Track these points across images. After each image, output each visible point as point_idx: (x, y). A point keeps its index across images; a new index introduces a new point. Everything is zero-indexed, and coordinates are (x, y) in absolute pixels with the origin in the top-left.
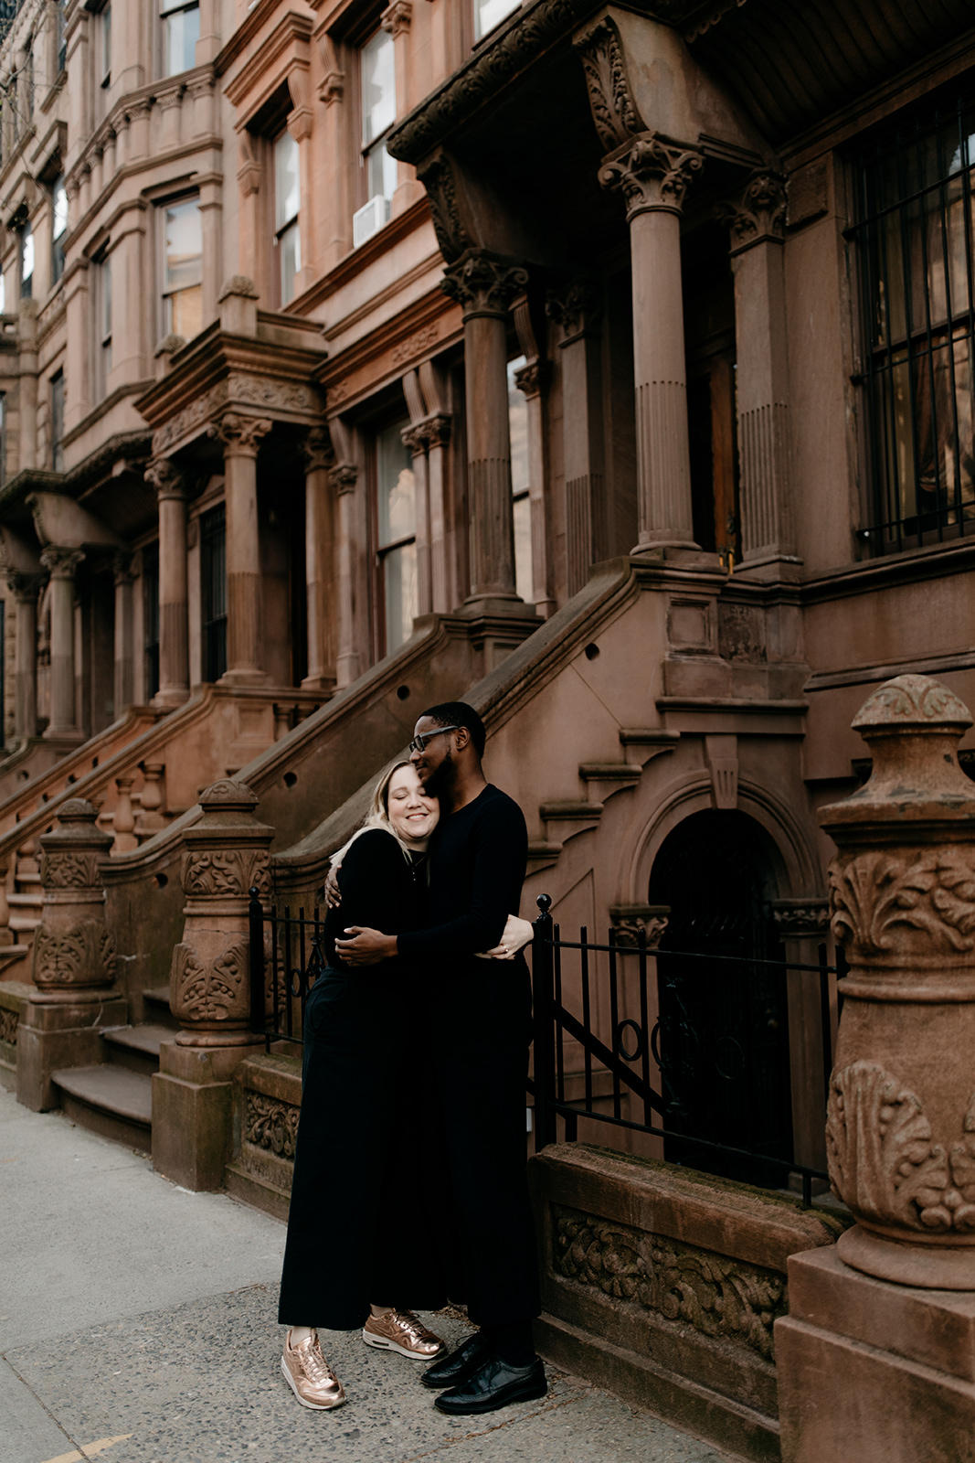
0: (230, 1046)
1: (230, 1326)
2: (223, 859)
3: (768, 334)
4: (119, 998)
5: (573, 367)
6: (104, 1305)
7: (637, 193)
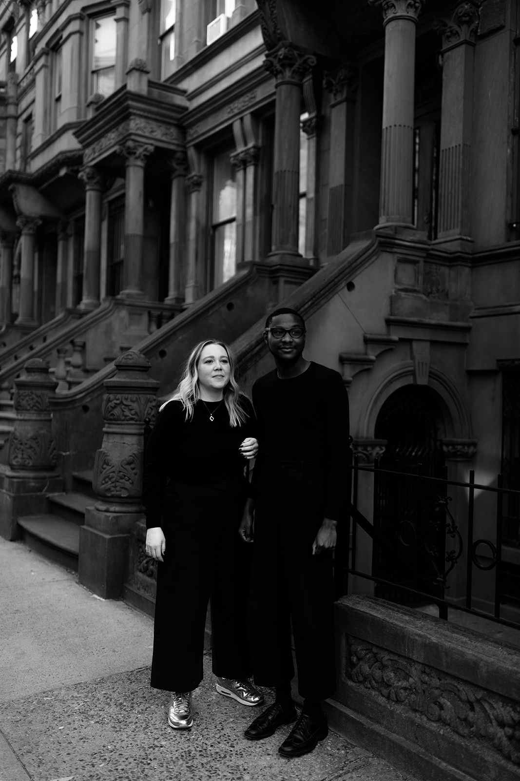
0: (129, 512)
1: (132, 696)
2: (129, 400)
3: (462, 102)
4: (58, 476)
5: (338, 118)
6: (51, 676)
7: (391, 7)
